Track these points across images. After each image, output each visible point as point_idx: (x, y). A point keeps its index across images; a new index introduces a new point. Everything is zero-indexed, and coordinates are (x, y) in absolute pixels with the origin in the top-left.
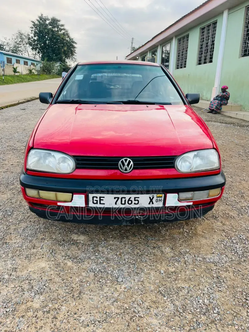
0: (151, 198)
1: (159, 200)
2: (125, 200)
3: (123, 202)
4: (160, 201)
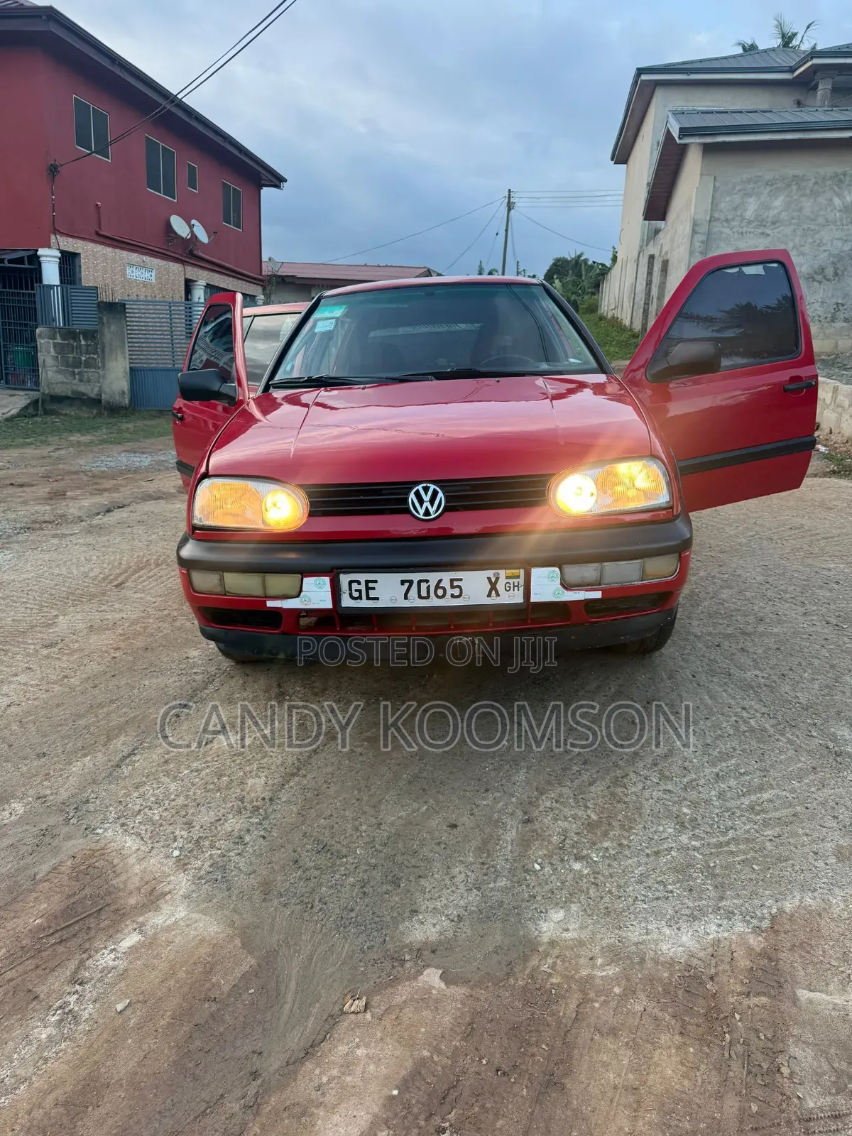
0: (493, 580)
1: (514, 586)
2: (428, 588)
3: (424, 594)
4: (516, 588)
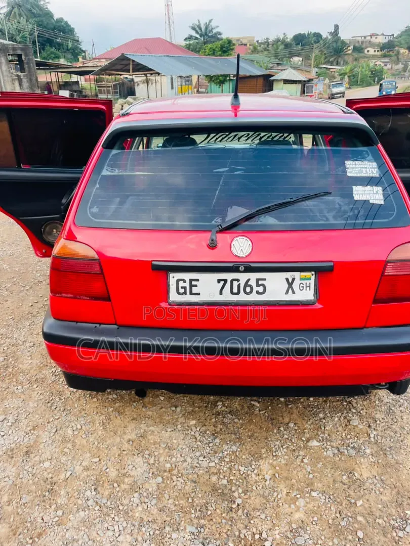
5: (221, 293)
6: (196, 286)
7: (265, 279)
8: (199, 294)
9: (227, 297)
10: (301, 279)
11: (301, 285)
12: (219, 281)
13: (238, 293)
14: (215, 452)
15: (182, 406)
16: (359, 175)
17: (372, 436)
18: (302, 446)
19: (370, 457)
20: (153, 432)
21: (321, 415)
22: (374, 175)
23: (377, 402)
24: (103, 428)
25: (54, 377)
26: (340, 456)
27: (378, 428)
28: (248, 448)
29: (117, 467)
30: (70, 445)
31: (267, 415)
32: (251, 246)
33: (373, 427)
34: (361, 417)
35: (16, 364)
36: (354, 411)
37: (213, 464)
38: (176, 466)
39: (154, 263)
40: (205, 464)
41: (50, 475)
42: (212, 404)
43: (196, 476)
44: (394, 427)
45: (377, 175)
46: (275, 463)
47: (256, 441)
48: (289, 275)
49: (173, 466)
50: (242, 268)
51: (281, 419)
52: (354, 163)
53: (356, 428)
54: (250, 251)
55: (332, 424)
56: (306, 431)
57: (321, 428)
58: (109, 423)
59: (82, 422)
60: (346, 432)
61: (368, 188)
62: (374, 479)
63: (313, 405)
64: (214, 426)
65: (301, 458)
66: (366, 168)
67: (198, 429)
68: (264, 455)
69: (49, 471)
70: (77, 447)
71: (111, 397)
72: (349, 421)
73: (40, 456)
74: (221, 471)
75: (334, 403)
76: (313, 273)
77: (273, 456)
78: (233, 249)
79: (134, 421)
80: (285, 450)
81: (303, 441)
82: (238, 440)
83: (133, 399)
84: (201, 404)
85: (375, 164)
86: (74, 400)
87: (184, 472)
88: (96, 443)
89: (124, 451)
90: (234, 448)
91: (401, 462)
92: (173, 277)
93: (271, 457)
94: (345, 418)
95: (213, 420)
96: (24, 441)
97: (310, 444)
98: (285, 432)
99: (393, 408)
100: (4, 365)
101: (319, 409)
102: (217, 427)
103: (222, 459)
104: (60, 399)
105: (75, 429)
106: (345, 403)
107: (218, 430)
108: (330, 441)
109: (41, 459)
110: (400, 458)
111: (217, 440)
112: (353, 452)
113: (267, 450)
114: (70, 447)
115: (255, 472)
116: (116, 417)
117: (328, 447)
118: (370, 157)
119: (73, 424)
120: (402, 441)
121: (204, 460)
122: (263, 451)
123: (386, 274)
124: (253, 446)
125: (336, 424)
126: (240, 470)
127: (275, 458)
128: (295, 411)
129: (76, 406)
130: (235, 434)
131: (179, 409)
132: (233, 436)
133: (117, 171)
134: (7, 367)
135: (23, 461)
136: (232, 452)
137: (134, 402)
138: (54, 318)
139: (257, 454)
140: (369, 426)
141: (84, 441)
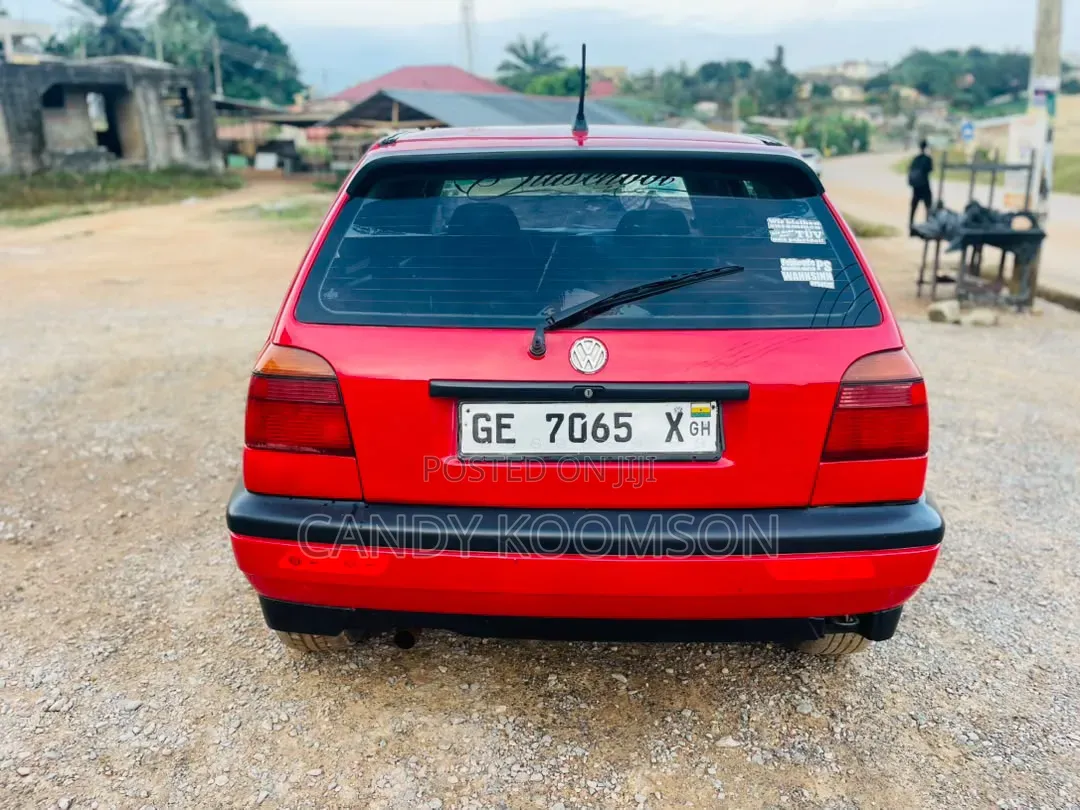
5: (552, 440)
6: (508, 426)
7: (630, 415)
8: (512, 441)
9: (563, 446)
10: (694, 415)
11: (694, 426)
12: (549, 417)
13: (582, 440)
14: (543, 758)
15: (481, 683)
16: (790, 241)
17: (837, 730)
18: (707, 747)
19: (833, 765)
20: (425, 725)
21: (743, 697)
22: (816, 242)
23: (848, 676)
24: (331, 720)
25: (237, 635)
26: (776, 764)
27: (849, 718)
28: (605, 750)
29: (356, 783)
30: (266, 748)
31: (641, 696)
32: (605, 354)
33: (839, 717)
34: (817, 700)
35: (165, 614)
36: (805, 690)
37: (537, 777)
38: (467, 781)
39: (433, 383)
40: (523, 777)
41: (228, 798)
42: (537, 678)
43: (505, 797)
44: (878, 716)
45: (822, 241)
46: (654, 775)
47: (620, 741)
48: (672, 407)
49: (463, 780)
50: (588, 393)
51: (667, 703)
52: (782, 221)
53: (808, 720)
54: (604, 361)
55: (764, 711)
56: (714, 722)
57: (742, 719)
58: (341, 711)
59: (290, 710)
60: (790, 724)
61: (808, 262)
62: (841, 802)
63: (729, 680)
64: (542, 715)
65: (703, 766)
66: (803, 230)
67: (511, 720)
68: (635, 763)
69: (224, 791)
70: (280, 751)
71: (346, 667)
72: (794, 707)
73: (209, 767)
74: (554, 789)
75: (768, 678)
76: (714, 403)
77: (652, 763)
78: (573, 358)
79: (390, 708)
80: (674, 754)
81: (708, 739)
82: (585, 737)
83: (389, 672)
84: (518, 679)
85: (818, 223)
86: (275, 673)
87: (484, 791)
88: (316, 745)
89: (369, 757)
90: (579, 751)
91: (890, 773)
92: (468, 411)
93: (648, 764)
94: (788, 701)
95: (540, 705)
96: (179, 742)
97: (721, 743)
98: (675, 725)
99: (877, 686)
100: (141, 615)
101: (738, 686)
102: (546, 717)
103: (554, 769)
104: (249, 672)
105: (275, 721)
106: (788, 678)
107: (549, 721)
108: (759, 739)
109: (210, 772)
110: (888, 767)
111: (547, 739)
112: (801, 758)
113: (639, 755)
114: (267, 751)
115: (618, 789)
116: (356, 702)
117: (754, 749)
118: (810, 213)
119: (273, 714)
120: (893, 739)
121: (522, 769)
122: (634, 755)
123: (841, 406)
124: (613, 748)
125: (771, 712)
126: (588, 788)
127: (654, 767)
128: (695, 691)
129: (279, 682)
130: (581, 729)
131: (475, 687)
132: (578, 732)
133: (372, 232)
134: (147, 619)
135: (175, 775)
136: (575, 757)
137: (391, 675)
138: (249, 491)
139: (621, 760)
140: (833, 715)
141: (294, 742)
